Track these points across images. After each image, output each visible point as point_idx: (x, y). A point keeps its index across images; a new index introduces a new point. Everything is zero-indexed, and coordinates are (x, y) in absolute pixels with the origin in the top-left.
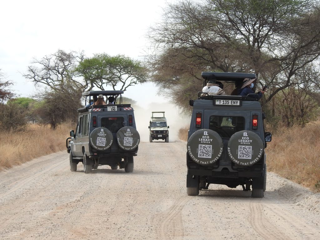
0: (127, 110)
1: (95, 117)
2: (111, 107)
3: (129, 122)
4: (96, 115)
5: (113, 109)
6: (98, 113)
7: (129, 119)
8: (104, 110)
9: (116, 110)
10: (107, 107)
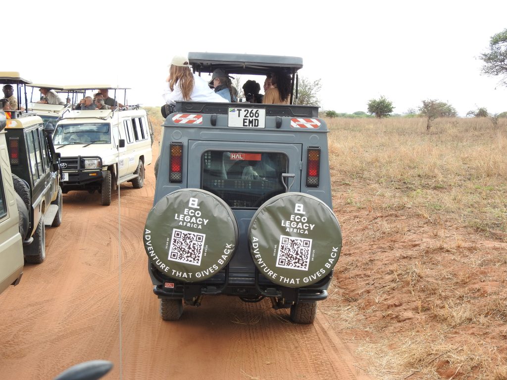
0: (302, 126)
1: (181, 146)
2: (243, 112)
3: (308, 175)
4: (184, 141)
5: (251, 122)
6: (192, 131)
7: (309, 162)
8: (214, 123)
9: (262, 125)
10: (226, 113)
